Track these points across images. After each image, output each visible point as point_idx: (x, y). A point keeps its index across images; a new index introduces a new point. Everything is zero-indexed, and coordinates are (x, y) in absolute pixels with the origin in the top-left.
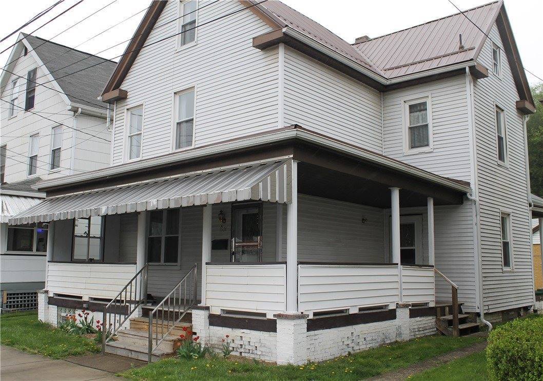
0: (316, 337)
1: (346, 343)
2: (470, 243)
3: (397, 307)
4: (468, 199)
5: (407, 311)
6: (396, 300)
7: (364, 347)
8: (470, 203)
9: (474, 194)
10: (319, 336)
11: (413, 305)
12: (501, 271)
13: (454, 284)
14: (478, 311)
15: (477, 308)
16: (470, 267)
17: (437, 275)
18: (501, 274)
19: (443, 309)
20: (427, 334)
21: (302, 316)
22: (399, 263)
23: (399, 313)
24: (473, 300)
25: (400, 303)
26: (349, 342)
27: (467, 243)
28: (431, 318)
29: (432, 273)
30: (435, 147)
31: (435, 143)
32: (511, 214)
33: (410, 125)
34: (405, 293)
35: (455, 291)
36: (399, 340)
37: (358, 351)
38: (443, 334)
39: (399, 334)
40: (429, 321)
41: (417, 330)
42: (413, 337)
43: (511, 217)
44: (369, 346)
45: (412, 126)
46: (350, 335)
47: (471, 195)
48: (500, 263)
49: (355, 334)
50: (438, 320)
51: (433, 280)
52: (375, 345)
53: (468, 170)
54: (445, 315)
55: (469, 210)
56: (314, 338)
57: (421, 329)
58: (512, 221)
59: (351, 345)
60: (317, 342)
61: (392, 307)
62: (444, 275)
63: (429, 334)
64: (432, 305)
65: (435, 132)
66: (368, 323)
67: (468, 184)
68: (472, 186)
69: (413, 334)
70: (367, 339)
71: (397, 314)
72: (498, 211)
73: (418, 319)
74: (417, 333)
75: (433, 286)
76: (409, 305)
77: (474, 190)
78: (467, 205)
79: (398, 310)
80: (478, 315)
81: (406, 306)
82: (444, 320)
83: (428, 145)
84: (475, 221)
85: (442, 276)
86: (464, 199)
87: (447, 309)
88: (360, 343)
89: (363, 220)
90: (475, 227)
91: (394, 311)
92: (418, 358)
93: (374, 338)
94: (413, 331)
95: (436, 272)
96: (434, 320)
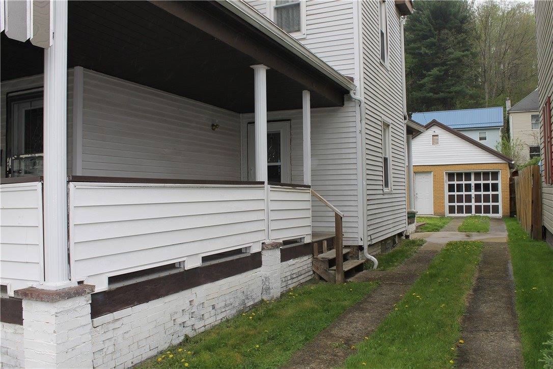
0: (117, 324)
1: (179, 321)
2: (352, 156)
3: (263, 249)
4: (350, 99)
5: (277, 253)
6: (262, 237)
7: (211, 320)
8: (352, 104)
9: (358, 93)
10: (125, 320)
11: (285, 243)
12: (381, 192)
13: (337, 210)
14: (361, 243)
15: (360, 240)
16: (352, 188)
17: (315, 199)
18: (381, 196)
19: (320, 243)
20: (302, 281)
21: (81, 289)
22: (266, 182)
23: (266, 257)
24: (354, 230)
25: (267, 242)
26: (186, 318)
27: (348, 156)
28: (306, 258)
29: (307, 197)
30: (309, 32)
31: (309, 27)
32: (391, 126)
33: (277, 4)
34: (274, 226)
35: (339, 219)
36: (265, 298)
37: (203, 329)
38: (321, 278)
39: (267, 290)
40: (304, 263)
41: (289, 278)
42: (285, 289)
43: (391, 130)
44: (220, 317)
45: (278, 6)
46: (186, 306)
47: (355, 94)
48: (381, 183)
49: (196, 303)
50: (315, 260)
51: (308, 205)
52: (230, 313)
53: (351, 61)
54: (322, 252)
55: (351, 114)
56: (111, 326)
57: (294, 276)
58: (391, 134)
59: (189, 323)
60: (120, 332)
61: (256, 249)
62: (324, 198)
63: (304, 281)
64: (308, 240)
65: (309, 13)
66: (218, 279)
67: (352, 79)
68: (356, 83)
69: (284, 284)
70: (217, 307)
71: (264, 258)
72: (380, 119)
73: (291, 262)
74: (290, 282)
75: (309, 214)
76: (280, 244)
77: (358, 87)
78: (349, 107)
79: (264, 253)
80: (361, 248)
81: (275, 246)
82: (324, 260)
83: (299, 30)
84: (358, 128)
85: (321, 200)
86: (345, 99)
87: (325, 243)
88: (206, 316)
89: (213, 125)
90: (359, 135)
91: (259, 254)
92: (302, 338)
93: (228, 302)
94: (285, 280)
95: (313, 195)
96: (310, 260)
